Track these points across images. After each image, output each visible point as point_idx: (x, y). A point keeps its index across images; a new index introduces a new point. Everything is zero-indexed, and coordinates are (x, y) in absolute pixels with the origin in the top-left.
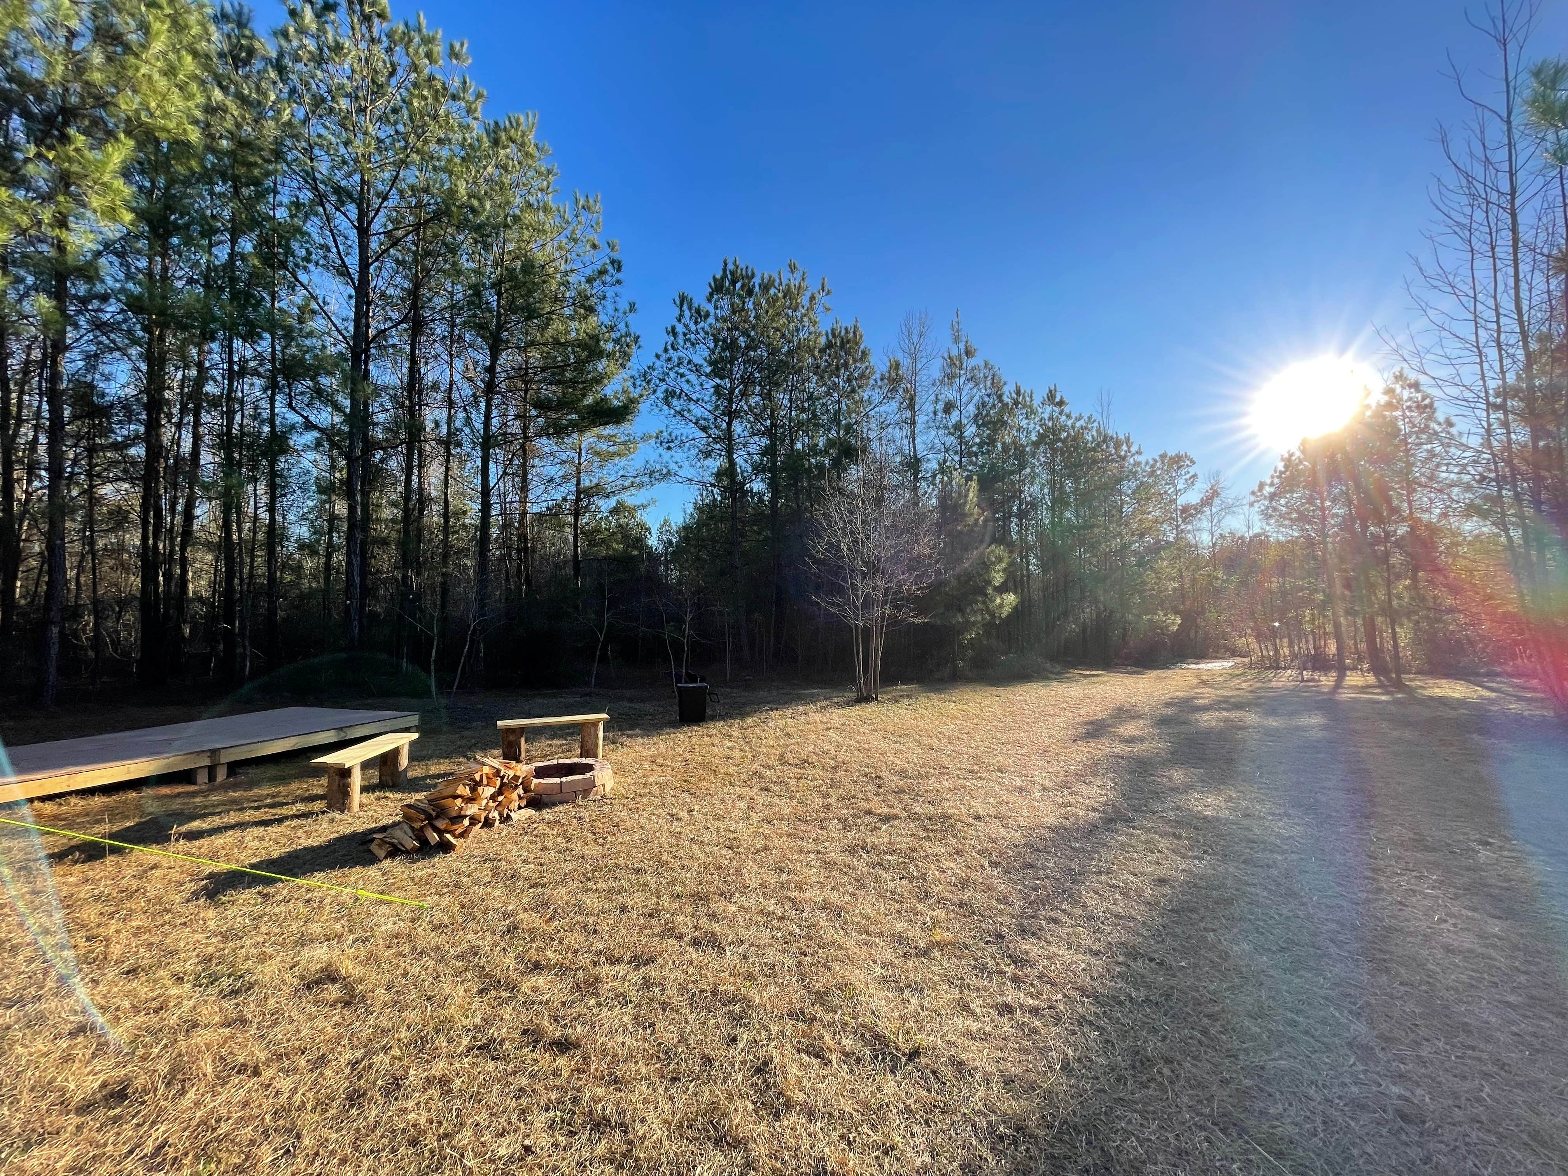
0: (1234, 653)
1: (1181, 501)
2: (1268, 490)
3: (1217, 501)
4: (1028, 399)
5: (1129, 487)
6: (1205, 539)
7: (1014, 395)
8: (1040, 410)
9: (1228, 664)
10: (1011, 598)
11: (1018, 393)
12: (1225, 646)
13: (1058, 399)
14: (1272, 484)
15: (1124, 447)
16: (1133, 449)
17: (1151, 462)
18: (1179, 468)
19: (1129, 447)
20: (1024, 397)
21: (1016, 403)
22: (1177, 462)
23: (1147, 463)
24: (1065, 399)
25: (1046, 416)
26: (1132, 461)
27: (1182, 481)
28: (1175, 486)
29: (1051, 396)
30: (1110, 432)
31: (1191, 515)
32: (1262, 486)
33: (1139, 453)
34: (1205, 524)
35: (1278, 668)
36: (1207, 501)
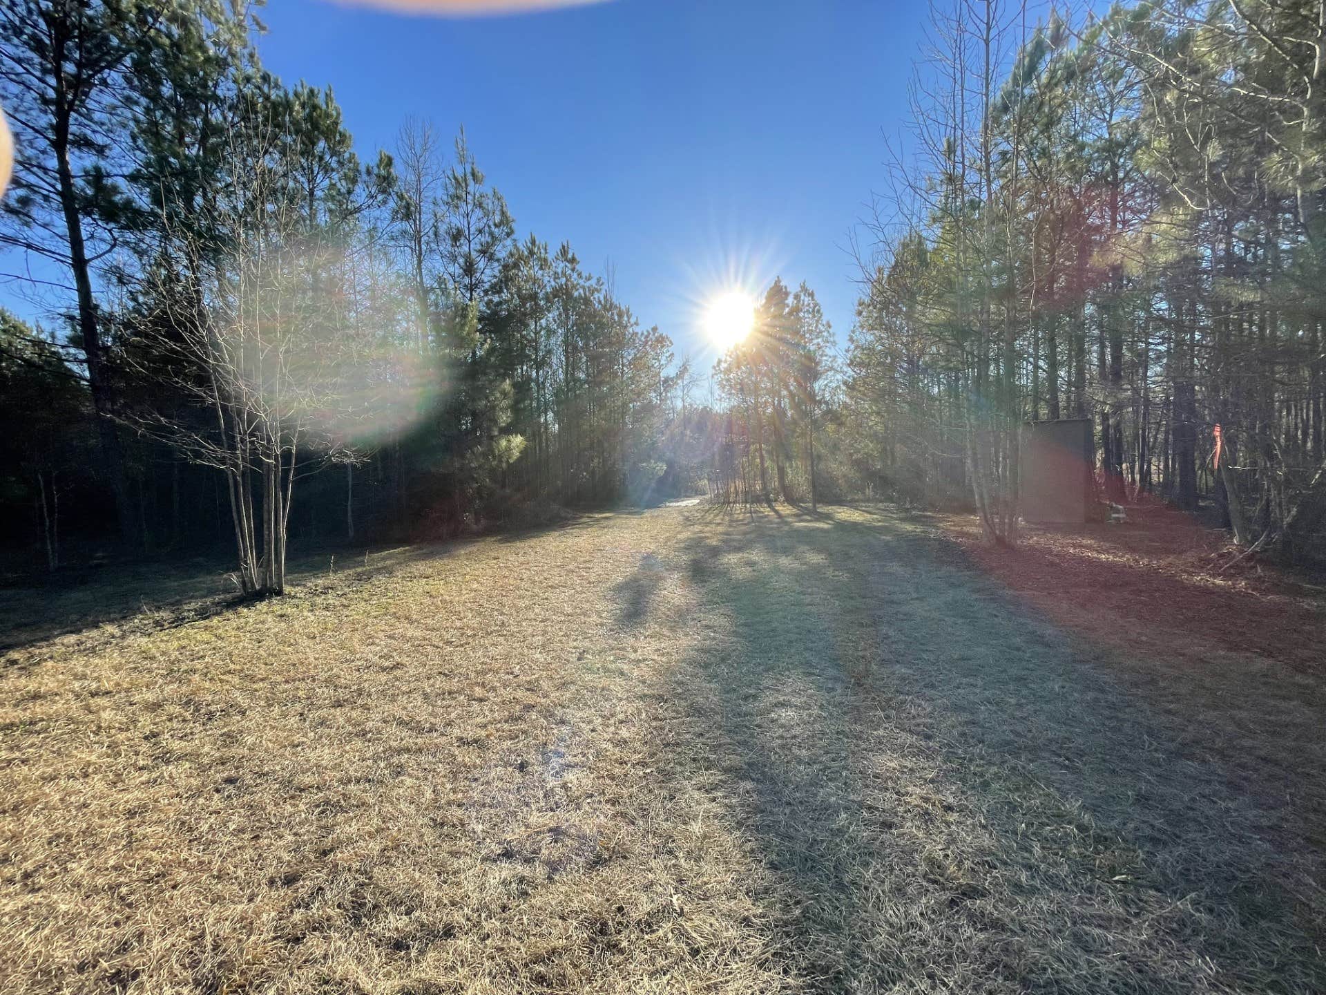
0: (698, 492)
1: (663, 374)
2: (724, 365)
3: (686, 376)
4: (542, 251)
5: (629, 355)
6: (679, 404)
7: (529, 245)
8: (554, 265)
9: (696, 501)
10: (518, 441)
11: (533, 243)
12: (691, 487)
13: (570, 256)
14: (726, 362)
15: (626, 318)
16: (632, 320)
17: (646, 333)
18: (662, 347)
19: (629, 318)
20: (539, 248)
21: (531, 253)
22: (661, 342)
23: (642, 334)
24: (576, 256)
25: (559, 271)
26: (631, 330)
27: (664, 358)
28: (659, 361)
29: (564, 251)
30: (615, 301)
31: (670, 385)
32: (719, 362)
33: (636, 324)
34: (680, 393)
35: (729, 503)
36: (680, 375)
